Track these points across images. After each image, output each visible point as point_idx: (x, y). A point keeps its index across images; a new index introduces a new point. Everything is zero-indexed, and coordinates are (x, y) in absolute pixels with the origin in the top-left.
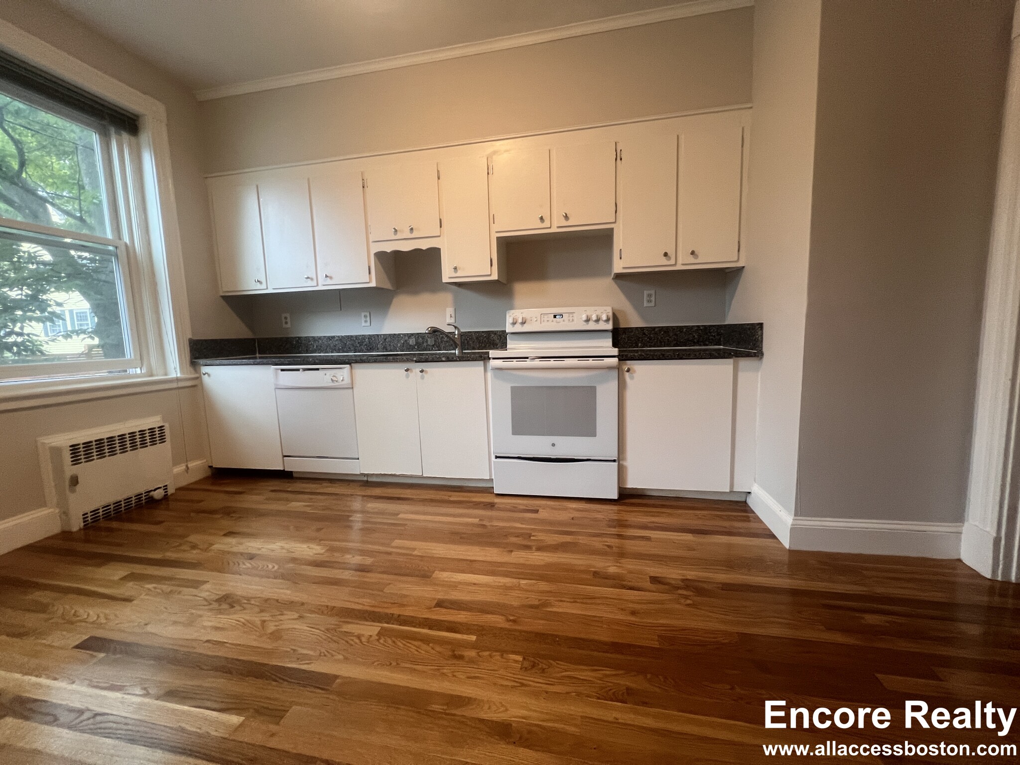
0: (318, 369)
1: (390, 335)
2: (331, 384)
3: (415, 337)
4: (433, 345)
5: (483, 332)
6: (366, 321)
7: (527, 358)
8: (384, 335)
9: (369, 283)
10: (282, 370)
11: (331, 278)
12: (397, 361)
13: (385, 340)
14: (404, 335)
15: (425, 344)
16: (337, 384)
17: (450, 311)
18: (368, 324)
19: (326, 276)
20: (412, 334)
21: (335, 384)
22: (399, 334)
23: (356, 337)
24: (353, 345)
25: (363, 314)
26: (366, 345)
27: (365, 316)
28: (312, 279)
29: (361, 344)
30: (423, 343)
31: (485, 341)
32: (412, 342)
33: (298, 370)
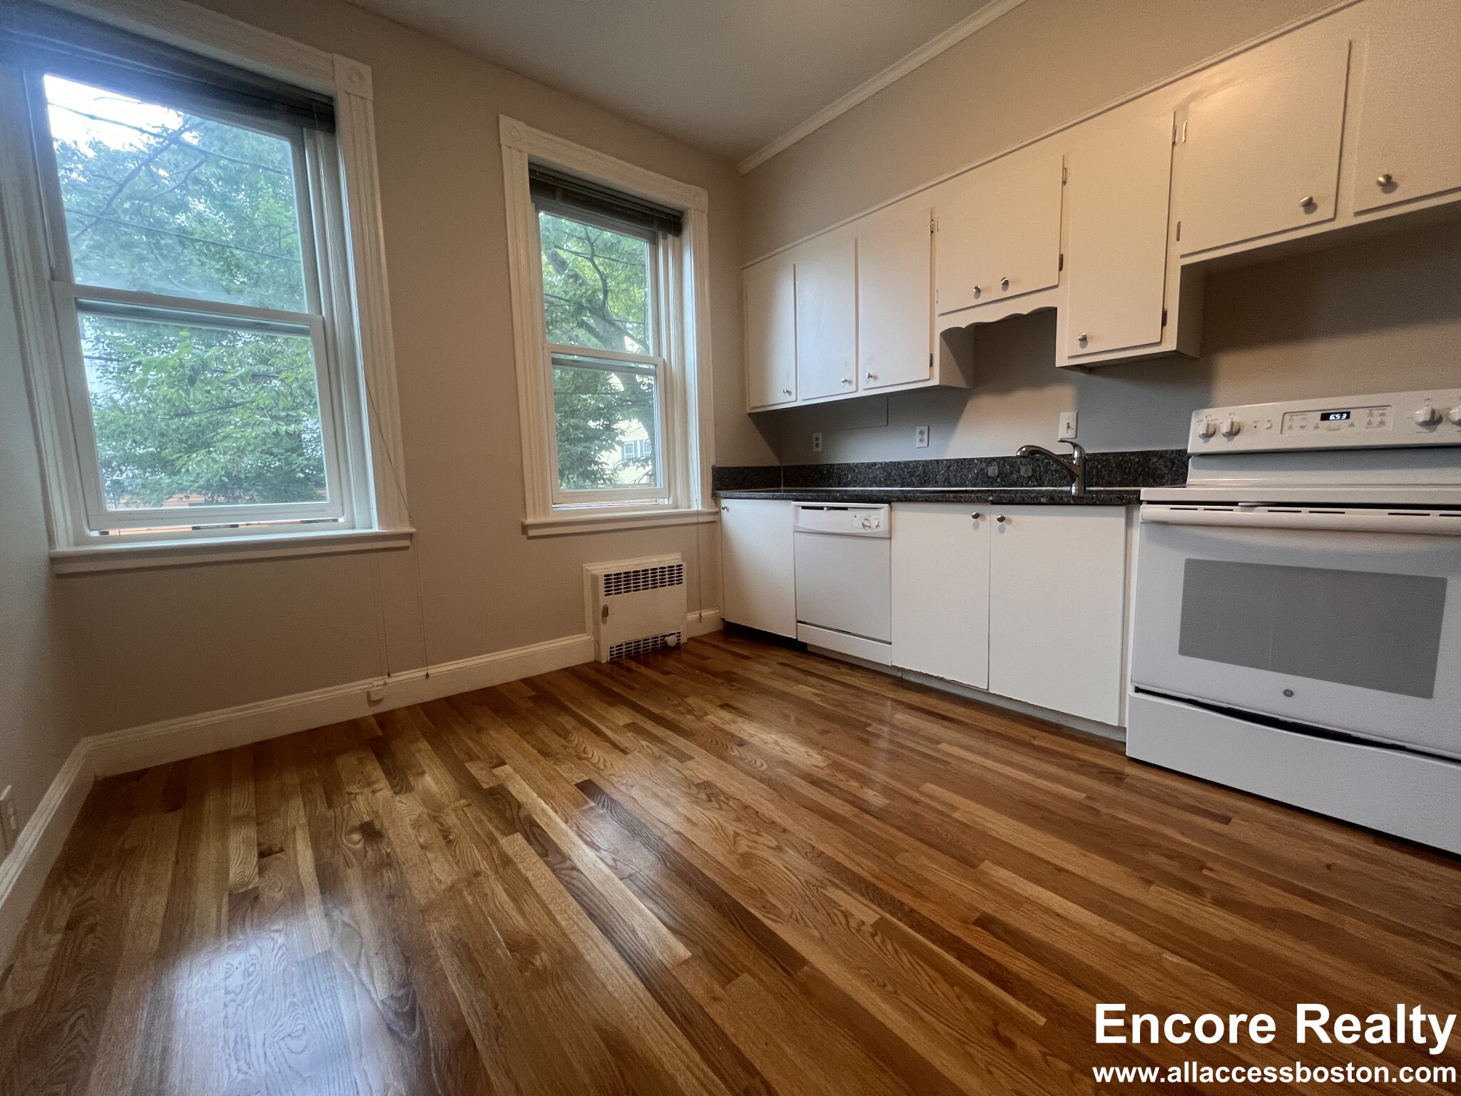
0: (846, 509)
1: (957, 461)
2: (862, 531)
3: (998, 463)
4: (1029, 478)
5: (1132, 453)
6: (922, 440)
7: (1235, 504)
8: (946, 460)
9: (928, 380)
10: (804, 508)
11: (875, 378)
12: (960, 502)
13: (949, 468)
14: (981, 460)
15: (1015, 476)
16: (869, 531)
17: (1067, 417)
18: (925, 444)
19: (870, 376)
20: (994, 459)
21: (866, 531)
22: (972, 460)
23: (907, 464)
24: (899, 475)
25: (918, 429)
26: (918, 475)
27: (921, 433)
28: (850, 382)
29: (911, 474)
30: (1011, 474)
31: (1136, 471)
32: (992, 471)
33: (821, 508)
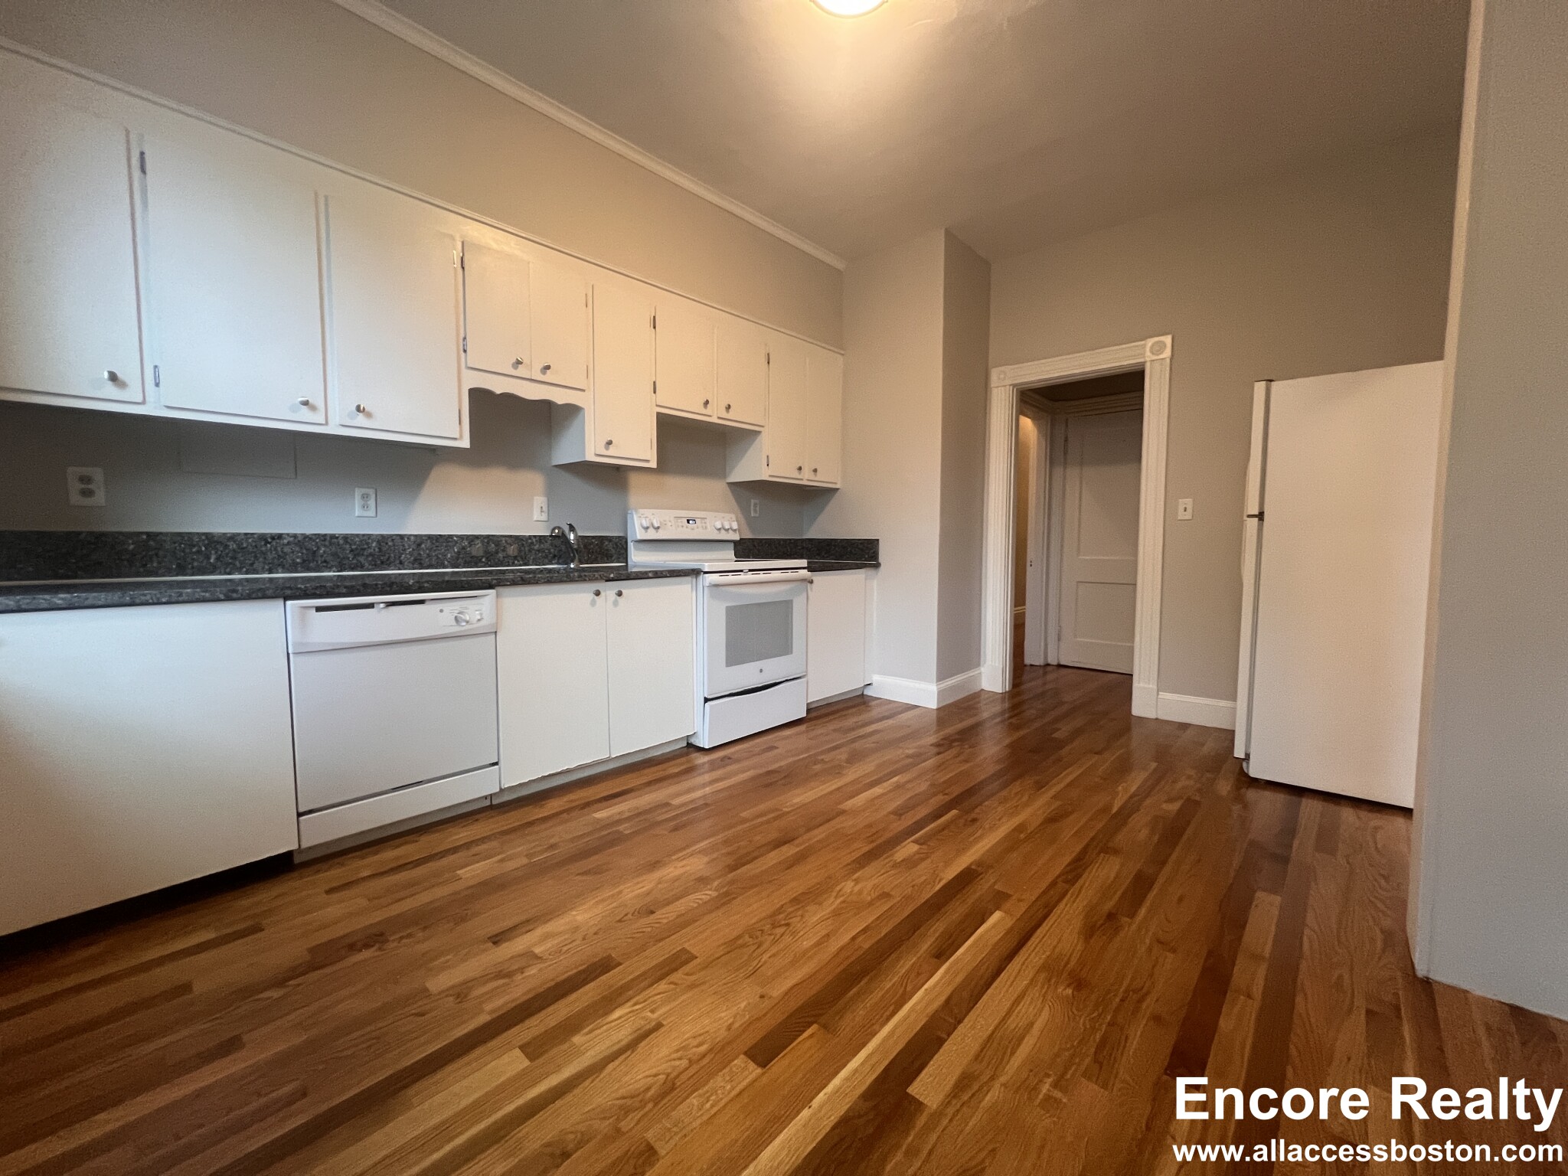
0: (422, 602)
1: (430, 537)
2: (455, 629)
3: (482, 542)
4: (515, 558)
5: (593, 537)
6: (365, 507)
8: (416, 536)
9: (455, 439)
10: (319, 609)
11: (369, 415)
12: (585, 580)
13: (419, 545)
14: (462, 537)
15: (500, 555)
16: (468, 627)
17: (540, 501)
18: (372, 513)
19: (358, 408)
20: (477, 537)
21: (463, 628)
22: (451, 536)
23: (346, 538)
24: (335, 555)
25: (358, 493)
26: (371, 555)
27: (365, 497)
28: (313, 408)
29: (356, 553)
30: (497, 553)
31: (596, 552)
32: (477, 550)
33: (371, 606)
